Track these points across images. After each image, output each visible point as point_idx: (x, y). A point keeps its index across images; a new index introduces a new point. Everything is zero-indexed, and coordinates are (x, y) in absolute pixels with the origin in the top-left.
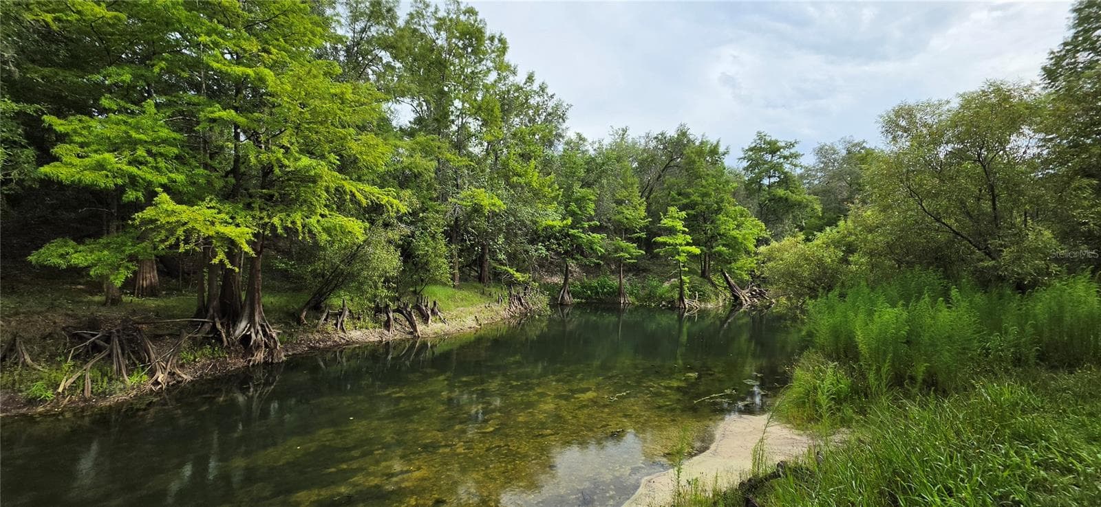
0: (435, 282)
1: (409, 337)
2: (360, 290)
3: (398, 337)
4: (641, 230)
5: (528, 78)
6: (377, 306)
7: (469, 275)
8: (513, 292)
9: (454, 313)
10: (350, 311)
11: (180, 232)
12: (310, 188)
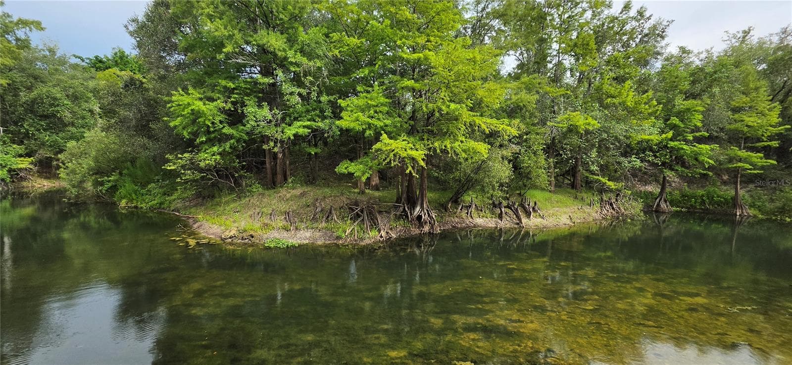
0: (535, 187)
1: (516, 226)
2: (483, 190)
3: (508, 226)
4: (771, 138)
5: (625, 7)
6: (494, 203)
7: (563, 183)
8: (605, 198)
9: (551, 212)
10: (476, 205)
11: (392, 155)
12: (454, 124)
